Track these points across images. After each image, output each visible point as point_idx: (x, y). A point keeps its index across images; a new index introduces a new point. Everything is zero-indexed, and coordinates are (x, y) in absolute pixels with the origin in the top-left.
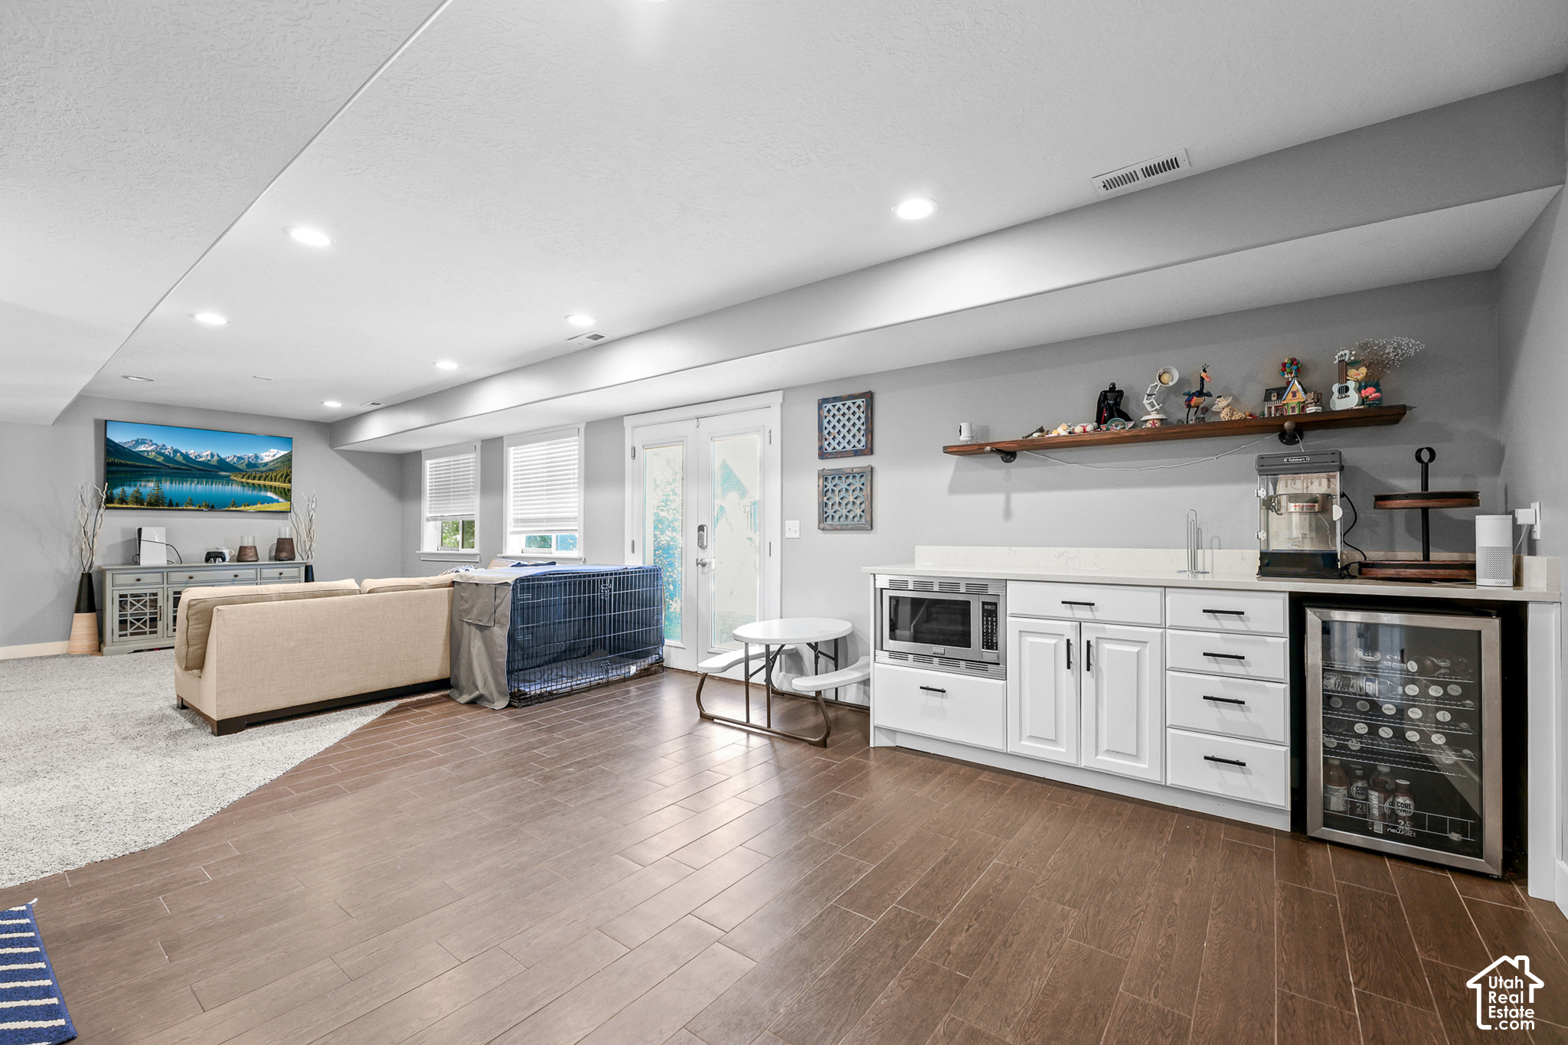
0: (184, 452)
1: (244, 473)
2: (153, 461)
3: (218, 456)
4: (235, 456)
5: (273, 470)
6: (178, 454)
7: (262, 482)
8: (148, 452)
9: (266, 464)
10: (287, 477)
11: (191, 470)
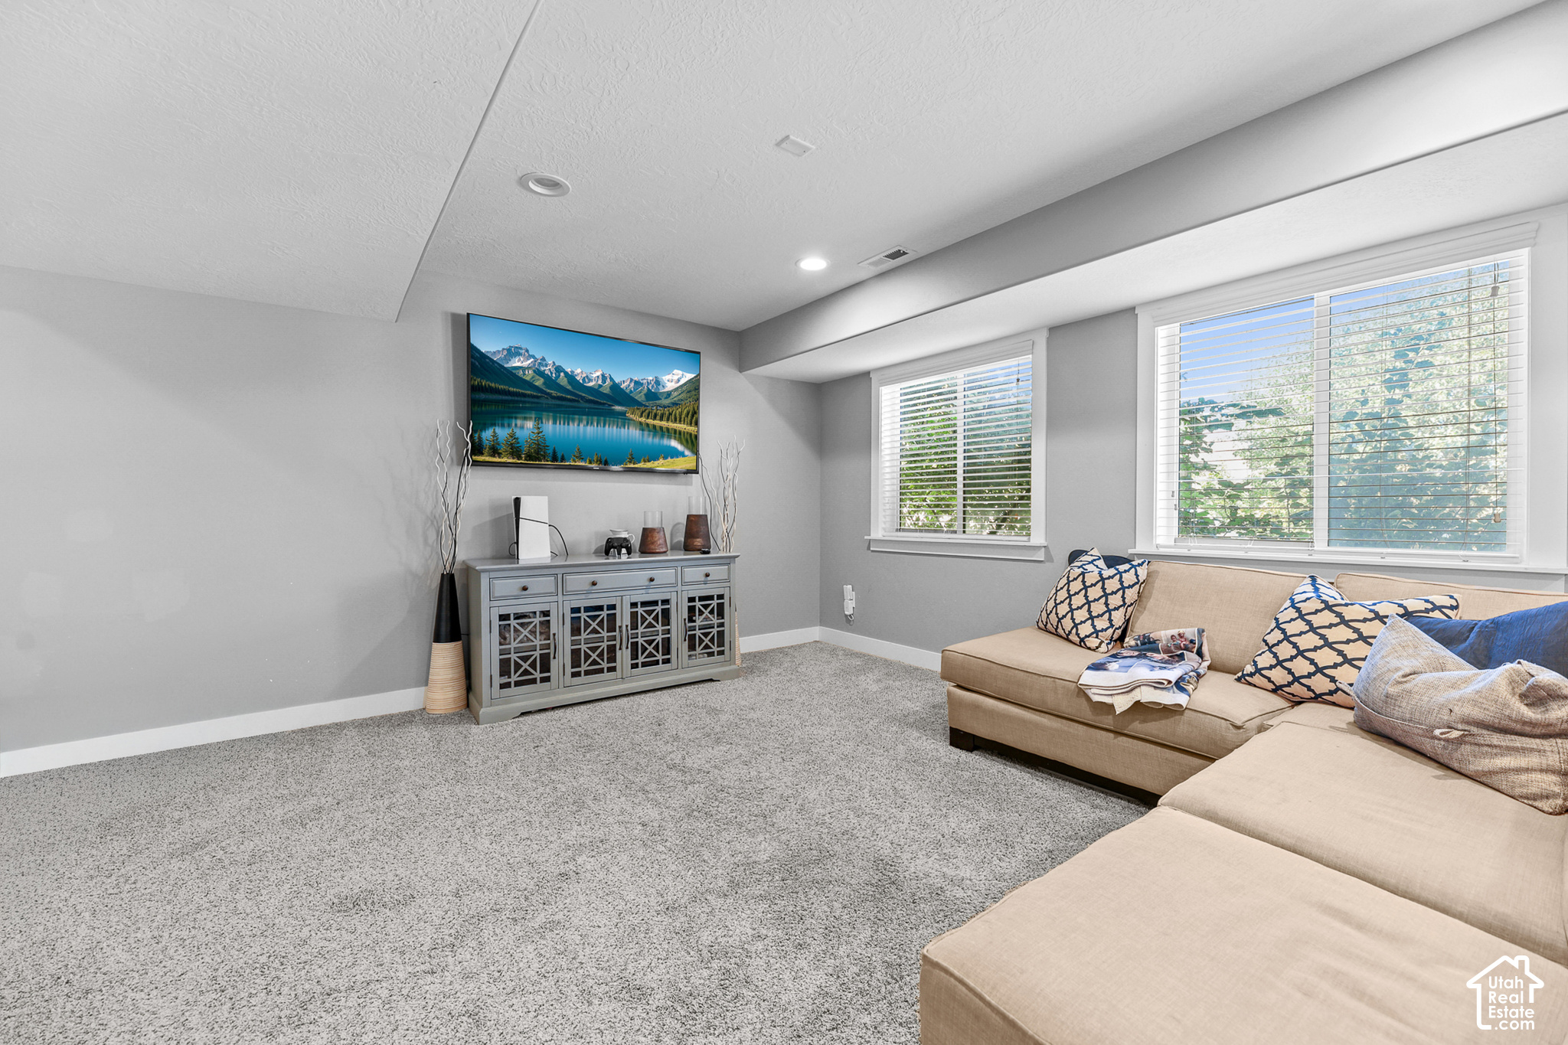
0: (569, 370)
1: (643, 408)
2: (530, 385)
3: (611, 379)
4: (631, 380)
5: (677, 404)
6: (562, 374)
7: (664, 423)
8: (523, 369)
9: (669, 394)
10: (694, 417)
11: (578, 401)
